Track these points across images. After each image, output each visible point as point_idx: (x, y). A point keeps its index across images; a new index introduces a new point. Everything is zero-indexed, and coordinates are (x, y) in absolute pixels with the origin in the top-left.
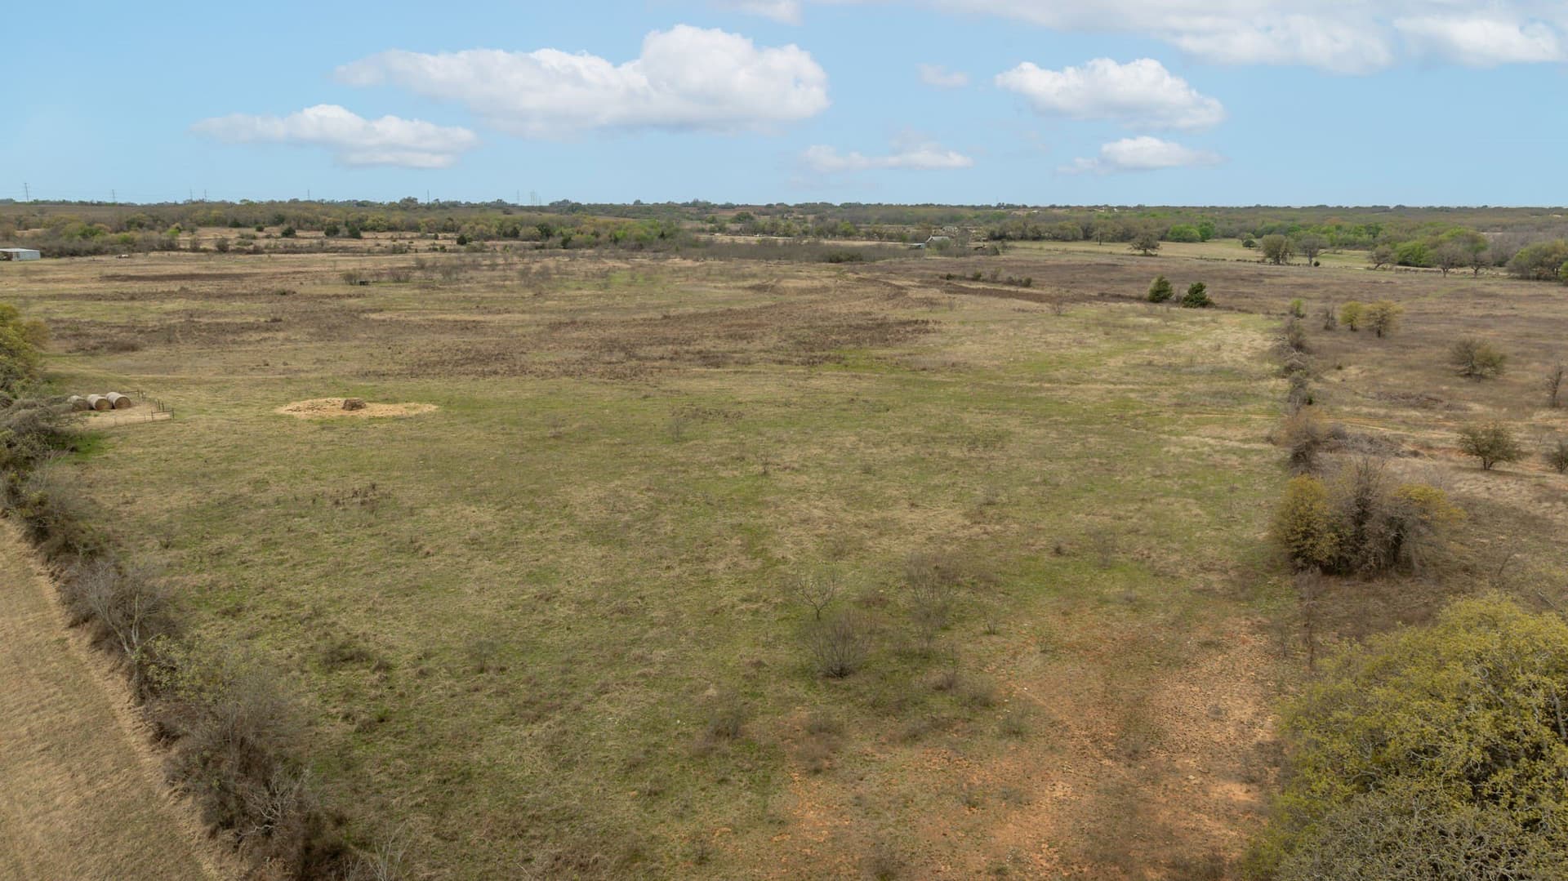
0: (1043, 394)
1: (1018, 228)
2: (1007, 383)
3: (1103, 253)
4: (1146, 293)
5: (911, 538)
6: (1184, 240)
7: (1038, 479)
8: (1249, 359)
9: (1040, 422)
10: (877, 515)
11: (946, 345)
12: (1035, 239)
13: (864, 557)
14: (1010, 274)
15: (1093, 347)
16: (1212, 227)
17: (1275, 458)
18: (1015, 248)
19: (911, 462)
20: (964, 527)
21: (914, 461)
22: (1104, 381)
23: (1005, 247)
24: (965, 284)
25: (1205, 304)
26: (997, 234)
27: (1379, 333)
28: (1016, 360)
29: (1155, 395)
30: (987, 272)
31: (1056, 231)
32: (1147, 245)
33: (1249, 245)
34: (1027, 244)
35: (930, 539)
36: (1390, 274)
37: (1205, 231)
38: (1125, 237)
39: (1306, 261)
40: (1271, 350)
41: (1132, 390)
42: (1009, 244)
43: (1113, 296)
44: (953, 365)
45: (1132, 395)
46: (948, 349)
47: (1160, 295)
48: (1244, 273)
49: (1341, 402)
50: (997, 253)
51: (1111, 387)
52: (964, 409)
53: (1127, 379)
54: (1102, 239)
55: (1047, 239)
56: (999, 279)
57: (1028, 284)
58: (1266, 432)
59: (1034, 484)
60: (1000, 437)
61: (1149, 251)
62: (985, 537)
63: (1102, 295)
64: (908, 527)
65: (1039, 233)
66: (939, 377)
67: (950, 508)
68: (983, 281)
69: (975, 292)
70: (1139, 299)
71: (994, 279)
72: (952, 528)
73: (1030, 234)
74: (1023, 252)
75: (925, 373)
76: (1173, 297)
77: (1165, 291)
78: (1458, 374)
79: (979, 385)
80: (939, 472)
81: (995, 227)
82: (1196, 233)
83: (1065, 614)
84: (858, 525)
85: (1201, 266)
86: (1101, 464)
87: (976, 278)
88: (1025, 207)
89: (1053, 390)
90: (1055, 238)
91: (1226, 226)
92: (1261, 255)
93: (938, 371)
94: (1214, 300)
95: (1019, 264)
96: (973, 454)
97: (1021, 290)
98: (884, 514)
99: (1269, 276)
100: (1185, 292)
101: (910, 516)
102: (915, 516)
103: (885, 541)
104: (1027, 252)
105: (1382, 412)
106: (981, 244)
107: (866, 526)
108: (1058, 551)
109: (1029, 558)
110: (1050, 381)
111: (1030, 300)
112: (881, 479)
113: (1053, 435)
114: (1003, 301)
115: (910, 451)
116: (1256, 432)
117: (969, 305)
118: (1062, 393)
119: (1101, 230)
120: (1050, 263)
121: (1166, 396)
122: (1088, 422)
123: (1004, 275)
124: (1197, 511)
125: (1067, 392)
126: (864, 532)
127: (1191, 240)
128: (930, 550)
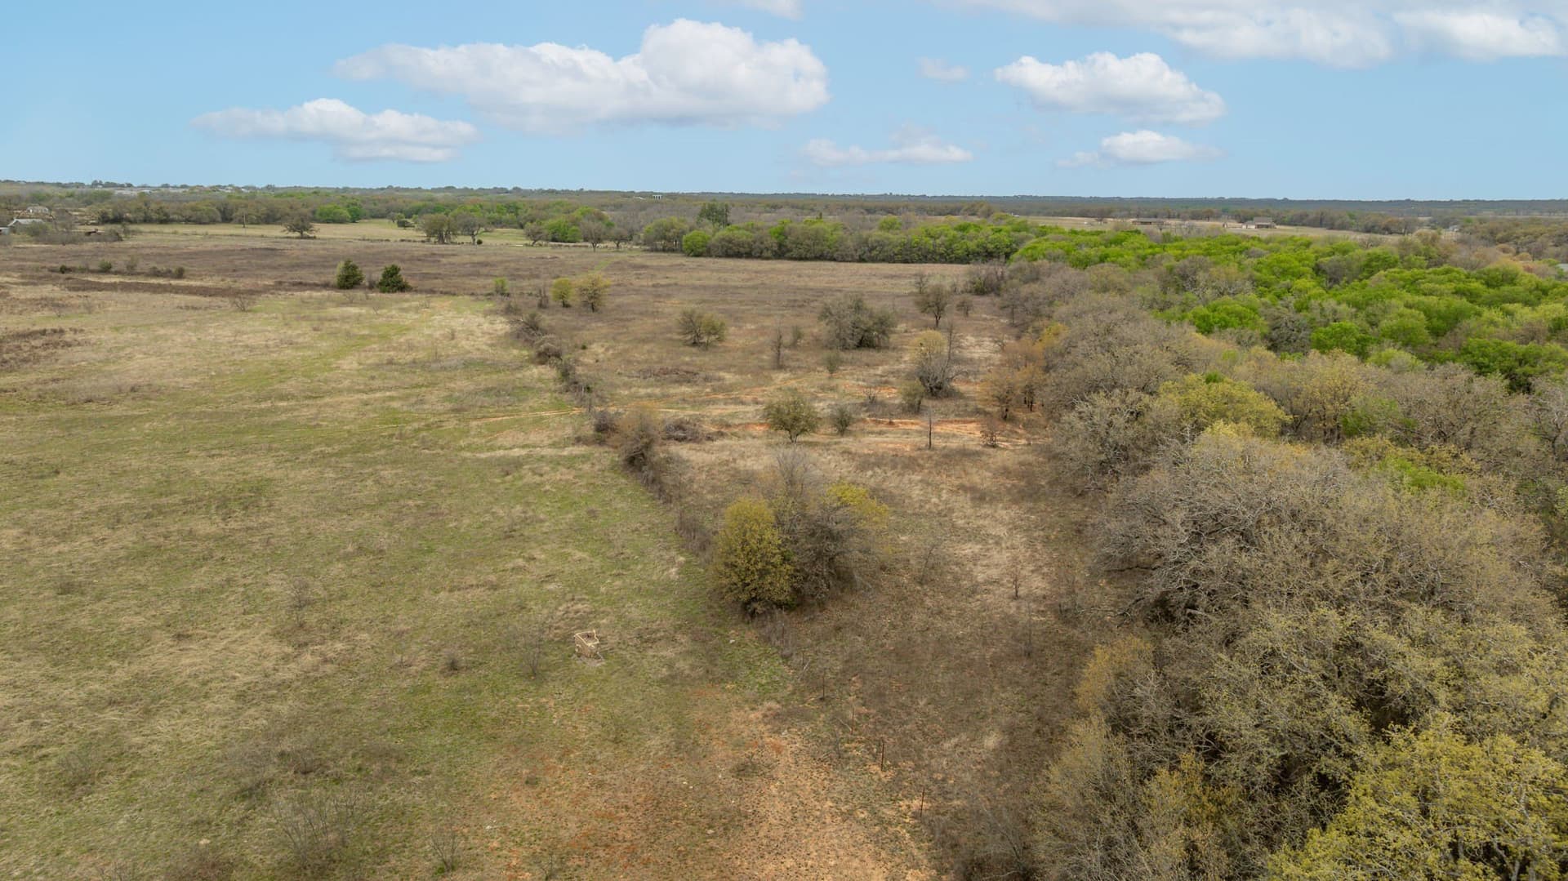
0: (284, 417)
1: (139, 210)
2: (224, 408)
3: (254, 237)
4: (334, 280)
5: (209, 706)
6: (334, 221)
7: (350, 549)
8: (492, 345)
9: (302, 458)
10: (122, 674)
11: (107, 361)
12: (163, 222)
13: (135, 774)
14: (153, 264)
15: (310, 347)
16: (360, 207)
17: (607, 462)
18: (141, 232)
19: (140, 556)
20: (286, 658)
21: (144, 555)
22: (350, 390)
23: (127, 232)
24: (92, 278)
25: (403, 288)
26: (111, 216)
27: (593, 309)
28: (219, 375)
29: (422, 402)
30: (120, 262)
31: (188, 213)
32: (301, 226)
33: (403, 225)
34: (156, 228)
35: (241, 696)
36: (547, 250)
37: (355, 211)
38: (270, 219)
39: (469, 239)
40: (506, 335)
41: (392, 398)
42: (132, 227)
43: (295, 284)
44: (133, 390)
45: (395, 404)
46: (113, 368)
47: (349, 281)
48: (416, 254)
49: (617, 386)
50: (120, 239)
51: (365, 397)
52: (183, 454)
53: (377, 383)
54: (244, 221)
55: (179, 222)
56: (138, 270)
57: (180, 274)
58: (569, 431)
59: (347, 557)
60: (258, 491)
61: (305, 233)
62: (329, 668)
63: (280, 283)
64: (192, 684)
65: (166, 215)
66: (117, 410)
67: (243, 626)
68: (116, 273)
69: (113, 287)
70: (326, 286)
71: (131, 270)
72: (269, 664)
73: (155, 216)
74: (150, 237)
75: (93, 406)
76: (365, 282)
77: (354, 276)
78: (685, 344)
79: (186, 415)
80: (195, 566)
81: (108, 209)
82: (346, 213)
83: (531, 782)
84: (93, 703)
85: (367, 247)
86: (418, 506)
87: (106, 270)
88: (130, 185)
89: (292, 409)
90: (188, 221)
91: (373, 206)
92: (423, 235)
93: (112, 402)
94: (411, 283)
95: (154, 250)
96: (233, 525)
97: (174, 282)
98: (135, 668)
99: (443, 256)
100: (378, 276)
101: (186, 661)
102: (192, 660)
103: (162, 725)
104: (159, 237)
105: (657, 391)
106: (92, 228)
107: (112, 703)
108: (453, 667)
109: (415, 691)
110: (282, 398)
111: (195, 294)
112: (99, 598)
113: (330, 474)
114: (159, 297)
115: (127, 537)
116: (560, 433)
117: (116, 304)
118: (305, 412)
119: (242, 211)
120: (193, 248)
121: (434, 399)
122: (362, 447)
123: (143, 266)
124: (579, 555)
125: (314, 411)
126: (111, 715)
127: (342, 221)
128: (255, 718)
